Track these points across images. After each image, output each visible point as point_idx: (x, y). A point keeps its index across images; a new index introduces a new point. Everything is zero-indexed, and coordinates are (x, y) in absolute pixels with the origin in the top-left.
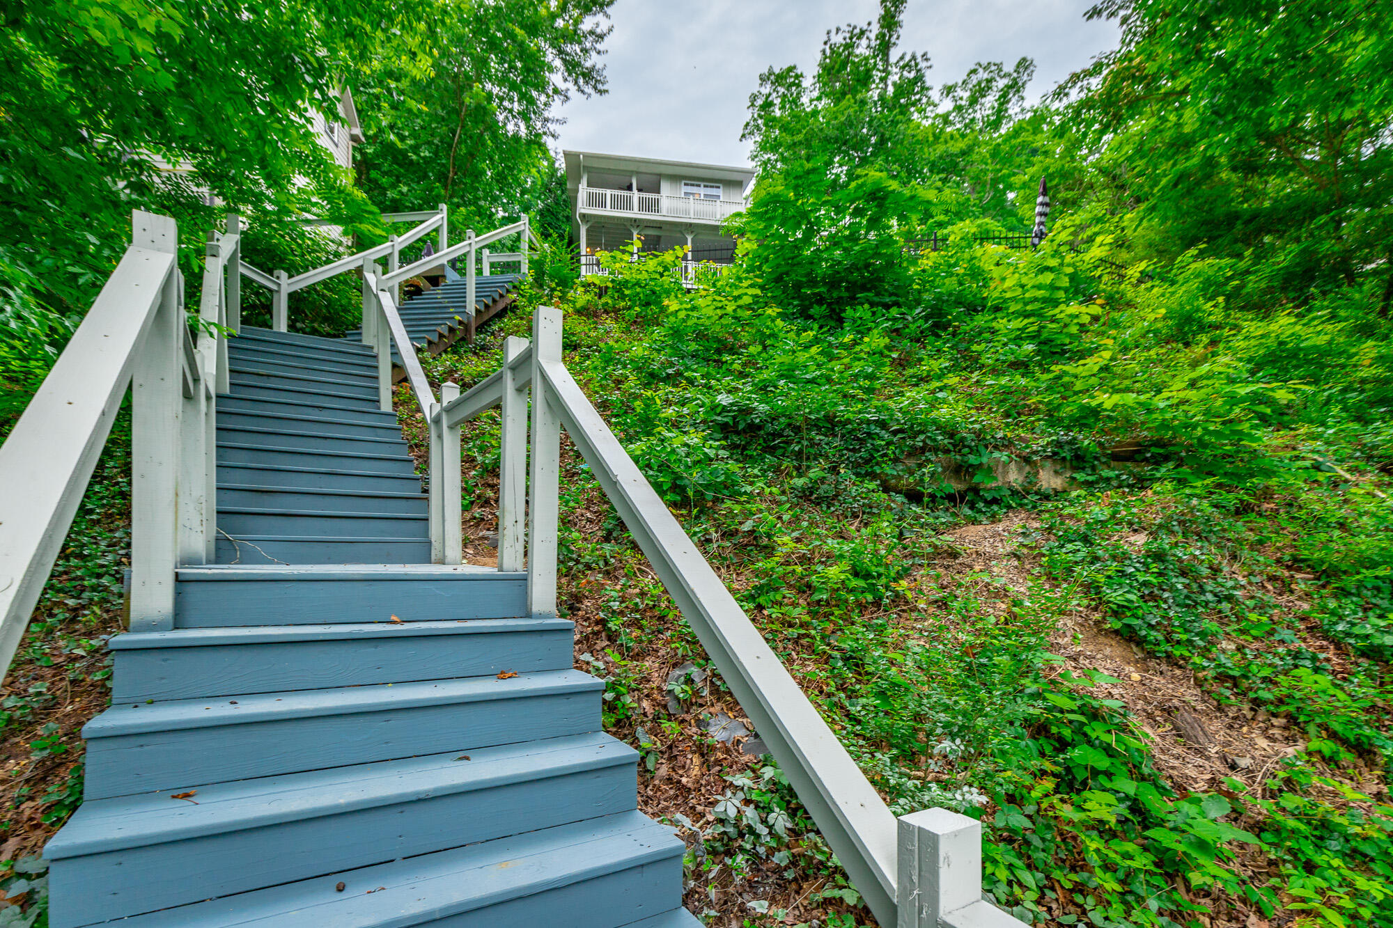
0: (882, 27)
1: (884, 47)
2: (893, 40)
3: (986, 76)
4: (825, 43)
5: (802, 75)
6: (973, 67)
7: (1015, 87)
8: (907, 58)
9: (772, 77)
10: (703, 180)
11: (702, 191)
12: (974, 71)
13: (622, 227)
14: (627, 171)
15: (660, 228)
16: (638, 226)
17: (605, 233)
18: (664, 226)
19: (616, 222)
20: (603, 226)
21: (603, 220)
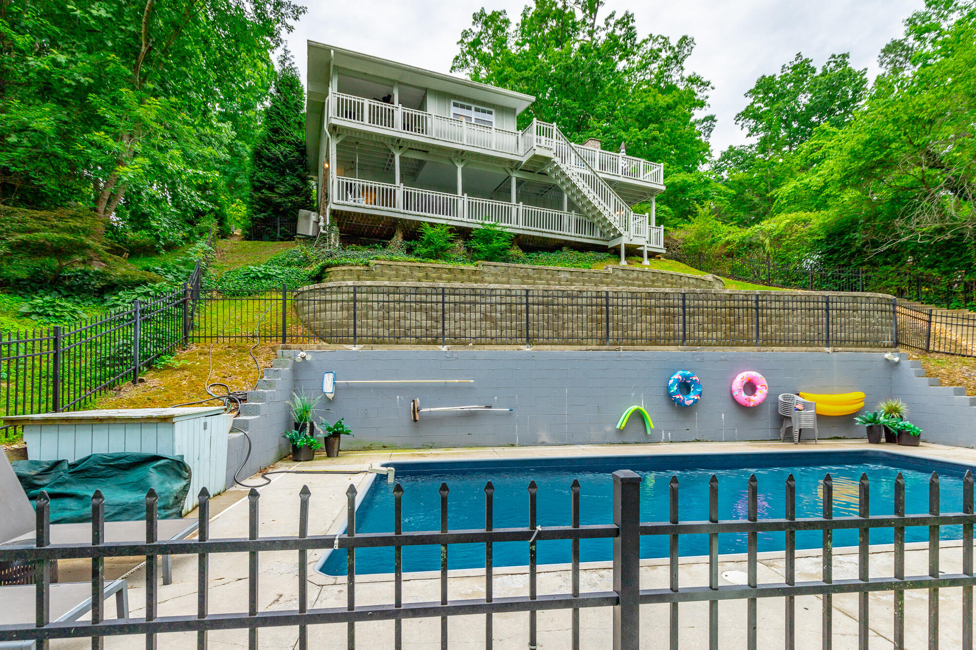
1: (592, 3)
3: (656, 46)
7: (677, 59)
9: (484, 18)
10: (474, 102)
11: (473, 114)
13: (380, 146)
14: (386, 79)
15: (427, 152)
16: (401, 147)
17: (359, 150)
18: (431, 150)
19: (374, 139)
20: (357, 143)
21: (358, 136)
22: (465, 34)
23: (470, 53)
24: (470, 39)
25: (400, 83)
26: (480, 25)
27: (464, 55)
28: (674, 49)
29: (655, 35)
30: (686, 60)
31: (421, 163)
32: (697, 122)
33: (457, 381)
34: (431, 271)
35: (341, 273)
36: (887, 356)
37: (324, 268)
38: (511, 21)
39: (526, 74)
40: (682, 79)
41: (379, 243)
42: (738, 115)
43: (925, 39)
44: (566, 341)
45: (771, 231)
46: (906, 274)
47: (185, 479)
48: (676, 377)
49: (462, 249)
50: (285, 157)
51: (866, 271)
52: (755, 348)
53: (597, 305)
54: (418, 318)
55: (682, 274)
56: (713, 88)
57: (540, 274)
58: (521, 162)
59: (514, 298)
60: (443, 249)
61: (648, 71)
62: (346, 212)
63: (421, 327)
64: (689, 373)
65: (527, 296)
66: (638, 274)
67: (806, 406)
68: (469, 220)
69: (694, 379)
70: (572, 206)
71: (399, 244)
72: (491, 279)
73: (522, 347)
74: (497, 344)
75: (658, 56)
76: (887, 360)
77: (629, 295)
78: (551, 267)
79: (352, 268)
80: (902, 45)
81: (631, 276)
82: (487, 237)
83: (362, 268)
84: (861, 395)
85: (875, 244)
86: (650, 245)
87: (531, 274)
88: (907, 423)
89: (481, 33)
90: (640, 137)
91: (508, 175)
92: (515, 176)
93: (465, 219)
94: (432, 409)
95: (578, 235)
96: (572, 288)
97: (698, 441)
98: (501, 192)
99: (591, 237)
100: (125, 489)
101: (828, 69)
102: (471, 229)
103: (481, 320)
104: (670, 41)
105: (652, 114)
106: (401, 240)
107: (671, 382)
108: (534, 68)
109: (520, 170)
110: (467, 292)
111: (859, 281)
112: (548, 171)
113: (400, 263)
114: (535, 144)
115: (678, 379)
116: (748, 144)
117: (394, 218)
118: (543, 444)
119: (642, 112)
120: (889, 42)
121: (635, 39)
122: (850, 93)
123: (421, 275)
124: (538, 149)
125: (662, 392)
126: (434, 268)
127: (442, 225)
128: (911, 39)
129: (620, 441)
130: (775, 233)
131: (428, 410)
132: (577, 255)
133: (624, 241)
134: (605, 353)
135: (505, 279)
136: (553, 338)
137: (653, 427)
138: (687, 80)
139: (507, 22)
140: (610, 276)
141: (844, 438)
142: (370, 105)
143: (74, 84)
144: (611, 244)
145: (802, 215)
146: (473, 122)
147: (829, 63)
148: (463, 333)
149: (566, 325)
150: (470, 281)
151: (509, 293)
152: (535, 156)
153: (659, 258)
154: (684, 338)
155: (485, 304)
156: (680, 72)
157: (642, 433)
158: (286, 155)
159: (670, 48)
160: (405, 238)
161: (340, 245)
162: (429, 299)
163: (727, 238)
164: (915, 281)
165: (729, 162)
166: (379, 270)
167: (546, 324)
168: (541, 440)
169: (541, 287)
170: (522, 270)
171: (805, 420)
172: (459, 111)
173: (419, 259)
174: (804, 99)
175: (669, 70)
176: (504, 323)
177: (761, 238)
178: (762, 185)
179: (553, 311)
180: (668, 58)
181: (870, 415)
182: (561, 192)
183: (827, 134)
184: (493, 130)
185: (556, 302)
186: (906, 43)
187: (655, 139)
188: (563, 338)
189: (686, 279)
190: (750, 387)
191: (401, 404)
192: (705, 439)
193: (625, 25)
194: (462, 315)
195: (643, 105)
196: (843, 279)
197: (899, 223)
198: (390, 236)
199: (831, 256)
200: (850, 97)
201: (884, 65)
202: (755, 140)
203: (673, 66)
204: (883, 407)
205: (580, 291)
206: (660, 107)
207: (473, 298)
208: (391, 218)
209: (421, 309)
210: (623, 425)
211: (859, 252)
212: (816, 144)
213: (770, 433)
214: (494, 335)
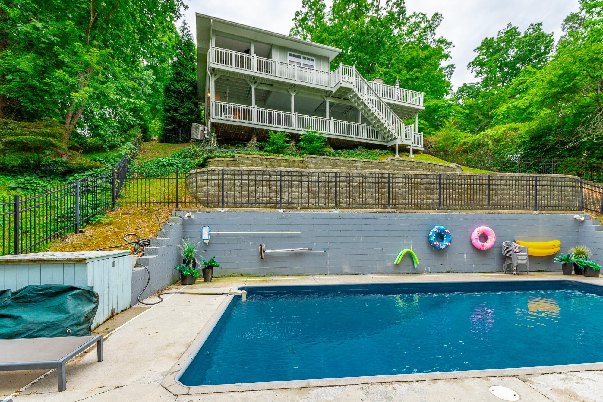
3: (418, 20)
7: (431, 28)
10: (303, 53)
13: (243, 82)
14: (247, 38)
15: (272, 85)
16: (255, 82)
17: (230, 85)
18: (274, 84)
19: (238, 77)
20: (228, 80)
21: (228, 75)
22: (298, 14)
23: (300, 26)
24: (301, 17)
25: (255, 41)
26: (307, 8)
28: (429, 21)
29: (417, 13)
30: (437, 29)
31: (269, 92)
32: (443, 69)
33: (289, 232)
34: (274, 161)
35: (216, 162)
36: (576, 216)
37: (206, 159)
38: (326, 5)
39: (336, 37)
40: (434, 40)
41: (242, 144)
42: (470, 63)
43: (593, 12)
44: (361, 206)
45: (493, 135)
46: (583, 163)
47: (95, 303)
48: (434, 230)
49: (295, 147)
50: (184, 90)
51: (556, 161)
52: (487, 211)
53: (382, 182)
54: (264, 191)
55: (435, 163)
56: (454, 46)
57: (344, 163)
58: (332, 92)
59: (327, 178)
60: (282, 148)
61: (412, 36)
62: (221, 124)
63: (266, 197)
64: (443, 227)
65: (336, 176)
66: (407, 163)
67: (521, 250)
68: (298, 129)
69: (446, 231)
70: (365, 120)
71: (254, 144)
72: (313, 166)
73: (332, 210)
74: (316, 208)
75: (419, 26)
76: (576, 219)
77: (404, 176)
78: (351, 159)
79: (223, 159)
80: (577, 16)
81: (403, 165)
82: (310, 140)
83: (230, 159)
84: (558, 242)
85: (563, 143)
86: (414, 145)
87: (338, 163)
88: (591, 262)
89: (307, 13)
90: (408, 77)
91: (324, 100)
92: (328, 101)
93: (297, 128)
94: (273, 251)
95: (368, 138)
96: (366, 171)
97: (448, 272)
98: (319, 111)
99: (377, 139)
100: (49, 311)
101: (528, 33)
102: (300, 135)
103: (305, 192)
104: (427, 16)
105: (415, 62)
106: (255, 142)
107: (431, 233)
108: (341, 33)
109: (332, 97)
110: (297, 174)
111: (551, 167)
112: (350, 97)
113: (254, 156)
114: (341, 80)
115: (436, 231)
116: (475, 82)
117: (252, 128)
118: (346, 274)
119: (409, 61)
120: (569, 14)
121: (405, 14)
122: (543, 48)
123: (267, 163)
124: (343, 83)
125: (424, 240)
126: (276, 159)
127: (282, 132)
128: (584, 12)
129: (397, 272)
130: (495, 137)
131: (271, 251)
132: (368, 151)
133: (398, 142)
134: (388, 214)
135: (321, 166)
136: (353, 204)
137: (418, 263)
138: (437, 41)
139: (324, 6)
140: (389, 165)
141: (546, 271)
142: (236, 55)
143: (47, 41)
144: (389, 144)
145: (514, 125)
146: (302, 65)
147: (529, 29)
148: (293, 201)
149: (361, 196)
150: (299, 167)
151: (324, 175)
152: (341, 88)
153: (420, 153)
154: (440, 205)
155: (308, 181)
156: (433, 36)
157: (411, 267)
158: (185, 89)
159: (427, 21)
160: (258, 141)
161: (217, 145)
162: (271, 179)
163: (464, 141)
164: (589, 168)
165: (464, 93)
166: (241, 161)
167: (348, 195)
168: (344, 271)
169: (345, 171)
170: (333, 161)
171: (521, 259)
172: (293, 59)
173: (266, 153)
174: (512, 53)
175: (426, 35)
176: (320, 194)
177: (486, 140)
178: (485, 107)
179: (353, 186)
180: (425, 27)
181: (565, 256)
182: (358, 111)
183: (530, 73)
184: (314, 71)
185: (354, 180)
186: (580, 15)
187: (417, 78)
188: (359, 204)
189: (438, 167)
190: (484, 237)
191: (253, 247)
192: (453, 271)
193: (398, 5)
194: (293, 189)
195: (410, 57)
196: (540, 166)
197: (580, 129)
198: (249, 139)
199: (532, 152)
200: (542, 51)
201: (566, 30)
202: (480, 79)
203: (428, 32)
204: (573, 251)
205: (371, 174)
206: (421, 58)
207: (300, 178)
208: (249, 127)
209: (266, 186)
210: (399, 262)
211: (553, 148)
212: (522, 80)
213: (496, 268)
214: (314, 202)
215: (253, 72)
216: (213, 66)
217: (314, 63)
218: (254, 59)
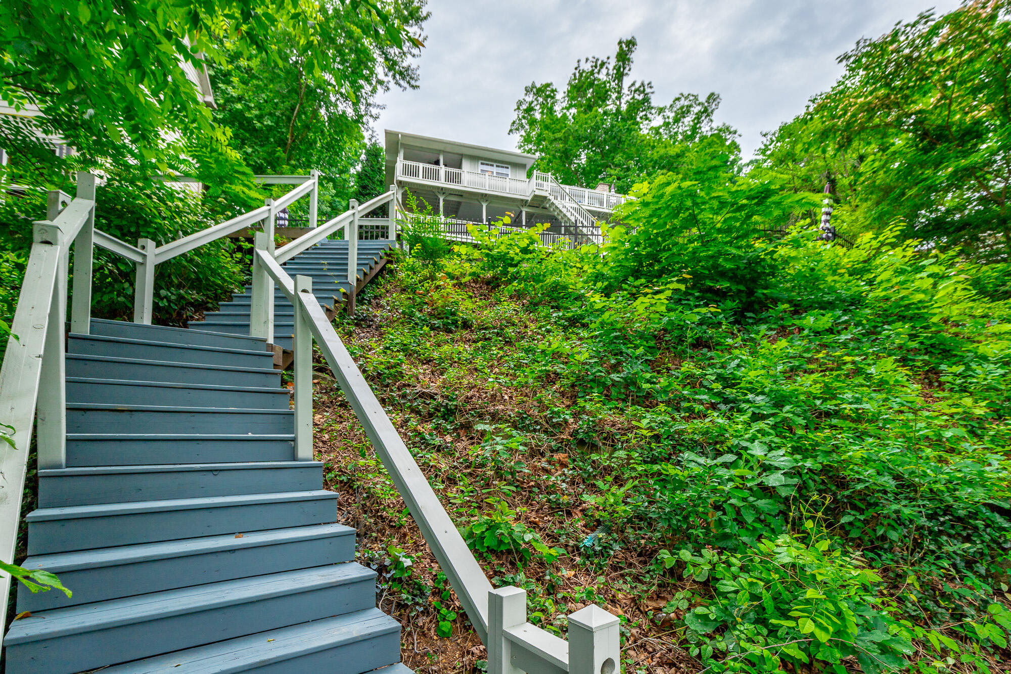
0: (618, 61)
1: (620, 76)
2: (626, 71)
3: (687, 103)
4: (576, 69)
5: (556, 91)
6: (678, 96)
7: (706, 112)
8: (637, 85)
9: (535, 90)
10: (496, 161)
11: (495, 169)
12: (678, 99)
13: (430, 193)
14: (435, 150)
15: (460, 196)
16: (443, 193)
18: (465, 195)
19: (427, 189)
20: (415, 192)
21: (416, 187)
22: (520, 103)
23: (524, 117)
24: (524, 107)
25: (444, 152)
26: (531, 96)
27: (520, 120)
28: (703, 104)
29: (686, 94)
30: (715, 112)
31: (459, 203)
38: (558, 90)
39: (558, 135)
40: (712, 129)
58: (527, 200)
70: (567, 230)
75: (690, 111)
89: (533, 102)
91: (520, 210)
92: (525, 210)
104: (700, 97)
109: (528, 206)
112: (548, 206)
114: (534, 187)
124: (537, 191)
138: (717, 130)
142: (424, 167)
146: (494, 174)
152: (535, 196)
156: (710, 123)
159: (699, 104)
172: (486, 168)
175: (701, 122)
180: (699, 112)
182: (558, 221)
184: (508, 179)
203: (703, 119)
215: (442, 183)
216: (400, 179)
217: (508, 171)
218: (442, 170)
